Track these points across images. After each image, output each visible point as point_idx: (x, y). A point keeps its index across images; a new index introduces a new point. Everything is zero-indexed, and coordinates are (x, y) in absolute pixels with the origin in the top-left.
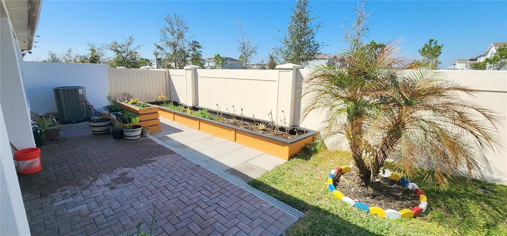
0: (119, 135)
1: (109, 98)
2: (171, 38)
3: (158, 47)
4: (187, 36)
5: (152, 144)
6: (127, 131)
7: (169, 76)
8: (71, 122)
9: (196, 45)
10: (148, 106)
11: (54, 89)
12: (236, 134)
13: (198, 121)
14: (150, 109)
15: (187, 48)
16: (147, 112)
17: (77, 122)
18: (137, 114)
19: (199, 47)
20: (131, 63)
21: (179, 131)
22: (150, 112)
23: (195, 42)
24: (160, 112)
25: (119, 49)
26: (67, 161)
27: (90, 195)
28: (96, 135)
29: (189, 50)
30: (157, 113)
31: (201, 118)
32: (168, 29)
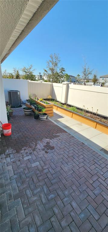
0: (37, 117)
1: (30, 97)
2: (51, 66)
3: (45, 71)
4: (59, 65)
5: (52, 124)
6: (41, 116)
7: (53, 86)
8: (15, 107)
9: (63, 70)
10: (49, 104)
11: (8, 91)
12: (96, 125)
13: (72, 113)
14: (50, 105)
15: (59, 71)
16: (49, 107)
17: (17, 107)
18: (45, 107)
19: (64, 71)
20: (31, 77)
21: (62, 117)
22: (50, 106)
23: (63, 68)
24: (54, 107)
25: (26, 71)
26: (20, 130)
27: (38, 155)
28: (26, 115)
29: (60, 73)
30: (52, 107)
31: (73, 111)
32: (51, 61)
